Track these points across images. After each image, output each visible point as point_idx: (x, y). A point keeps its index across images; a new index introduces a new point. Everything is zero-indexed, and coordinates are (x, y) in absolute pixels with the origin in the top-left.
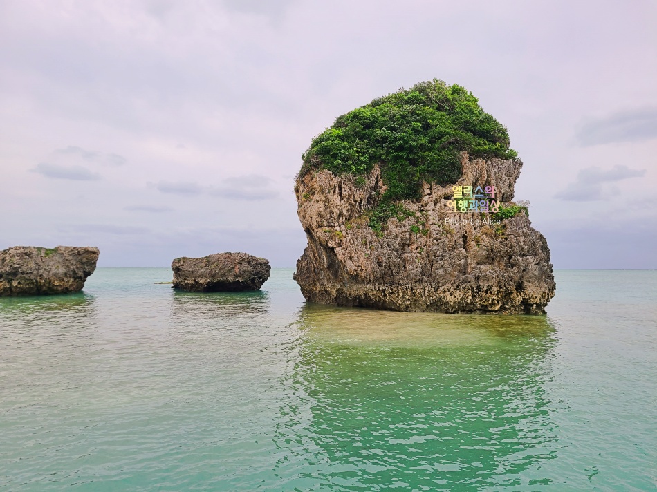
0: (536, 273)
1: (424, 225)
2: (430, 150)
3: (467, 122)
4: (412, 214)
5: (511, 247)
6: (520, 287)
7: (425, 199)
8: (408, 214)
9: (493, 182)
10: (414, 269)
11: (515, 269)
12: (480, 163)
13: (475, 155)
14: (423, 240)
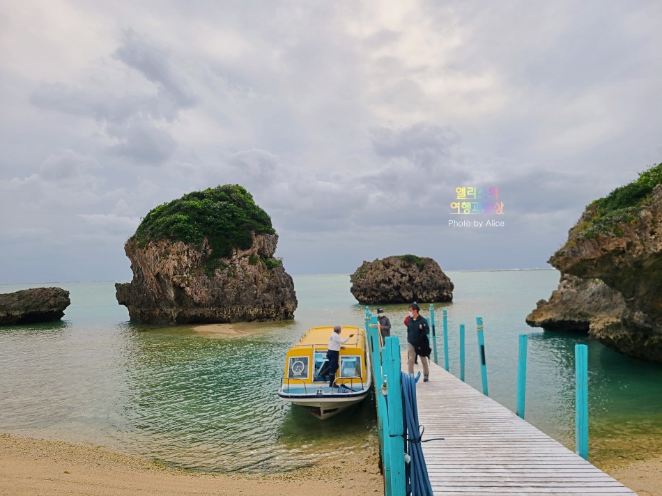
0: (290, 296)
1: (234, 273)
2: (236, 230)
3: (253, 214)
4: (227, 266)
5: (278, 283)
6: (283, 304)
7: (234, 257)
8: (226, 266)
9: (266, 247)
10: (231, 297)
11: (280, 295)
12: (261, 237)
13: (259, 233)
14: (234, 281)
